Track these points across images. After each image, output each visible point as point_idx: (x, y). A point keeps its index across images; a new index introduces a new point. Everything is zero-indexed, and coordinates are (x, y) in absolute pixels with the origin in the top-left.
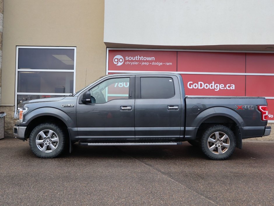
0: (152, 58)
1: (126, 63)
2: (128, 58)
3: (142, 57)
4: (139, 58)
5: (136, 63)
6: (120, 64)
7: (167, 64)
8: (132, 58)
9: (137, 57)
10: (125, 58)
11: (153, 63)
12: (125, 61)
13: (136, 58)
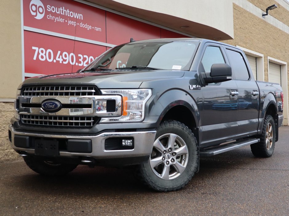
0: (80, 15)
1: (49, 17)
2: (51, 8)
3: (68, 11)
4: (65, 12)
5: (62, 20)
6: (40, 17)
7: (96, 28)
8: (55, 10)
9: (62, 8)
10: (46, 8)
11: (82, 25)
12: (47, 13)
13: (60, 10)
